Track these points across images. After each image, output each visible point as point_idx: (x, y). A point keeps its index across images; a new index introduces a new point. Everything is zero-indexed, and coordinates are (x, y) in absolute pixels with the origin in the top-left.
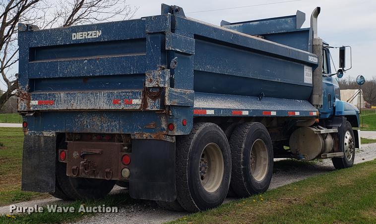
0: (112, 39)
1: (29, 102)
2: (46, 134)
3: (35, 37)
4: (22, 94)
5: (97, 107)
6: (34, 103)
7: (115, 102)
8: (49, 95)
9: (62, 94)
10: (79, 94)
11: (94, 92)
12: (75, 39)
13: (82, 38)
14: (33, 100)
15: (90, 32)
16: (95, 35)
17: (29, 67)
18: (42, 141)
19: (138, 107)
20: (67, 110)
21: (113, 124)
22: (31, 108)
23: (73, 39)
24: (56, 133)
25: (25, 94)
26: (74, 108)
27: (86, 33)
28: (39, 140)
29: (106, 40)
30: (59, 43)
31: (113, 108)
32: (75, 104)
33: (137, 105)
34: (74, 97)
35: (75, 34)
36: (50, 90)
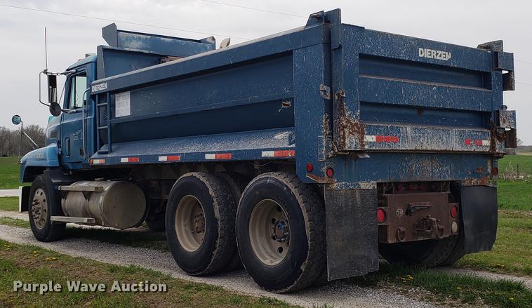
0: (462, 66)
1: (363, 138)
2: (363, 185)
3: (367, 39)
4: (351, 124)
5: (449, 148)
6: (370, 138)
7: (468, 143)
8: (392, 128)
9: (409, 129)
10: (429, 130)
11: (446, 128)
12: (422, 56)
13: (430, 57)
14: (367, 135)
15: (439, 52)
16: (445, 57)
17: (359, 84)
18: (357, 196)
19: (488, 150)
20: (416, 150)
21: (445, 169)
22: (366, 147)
23: (420, 55)
24: (378, 184)
25: (356, 124)
26: (424, 148)
27: (434, 51)
28: (353, 195)
29: (456, 66)
30: (402, 56)
31: (466, 150)
32: (425, 143)
33: (486, 146)
34: (423, 134)
35: (422, 49)
36: (391, 121)
